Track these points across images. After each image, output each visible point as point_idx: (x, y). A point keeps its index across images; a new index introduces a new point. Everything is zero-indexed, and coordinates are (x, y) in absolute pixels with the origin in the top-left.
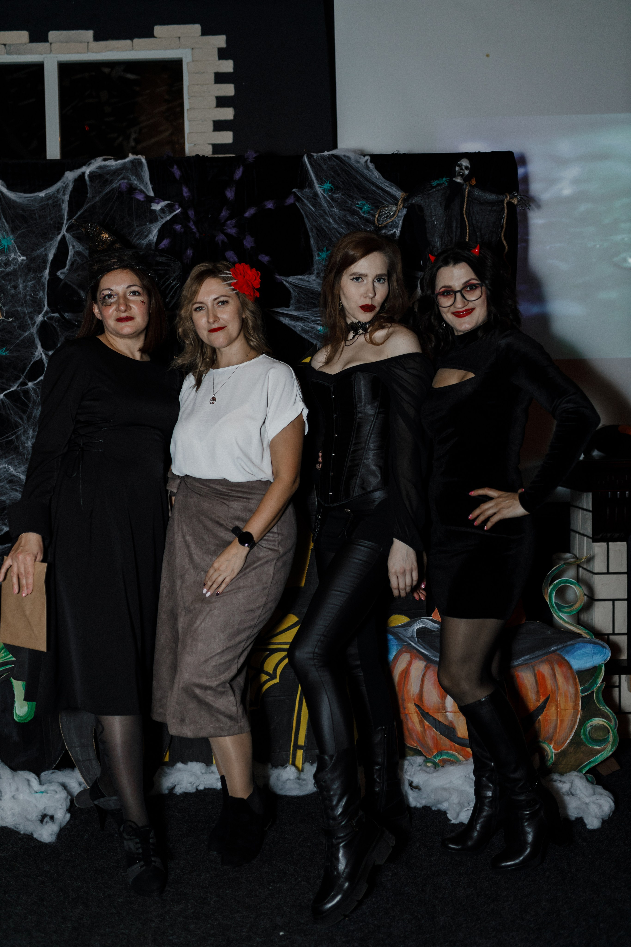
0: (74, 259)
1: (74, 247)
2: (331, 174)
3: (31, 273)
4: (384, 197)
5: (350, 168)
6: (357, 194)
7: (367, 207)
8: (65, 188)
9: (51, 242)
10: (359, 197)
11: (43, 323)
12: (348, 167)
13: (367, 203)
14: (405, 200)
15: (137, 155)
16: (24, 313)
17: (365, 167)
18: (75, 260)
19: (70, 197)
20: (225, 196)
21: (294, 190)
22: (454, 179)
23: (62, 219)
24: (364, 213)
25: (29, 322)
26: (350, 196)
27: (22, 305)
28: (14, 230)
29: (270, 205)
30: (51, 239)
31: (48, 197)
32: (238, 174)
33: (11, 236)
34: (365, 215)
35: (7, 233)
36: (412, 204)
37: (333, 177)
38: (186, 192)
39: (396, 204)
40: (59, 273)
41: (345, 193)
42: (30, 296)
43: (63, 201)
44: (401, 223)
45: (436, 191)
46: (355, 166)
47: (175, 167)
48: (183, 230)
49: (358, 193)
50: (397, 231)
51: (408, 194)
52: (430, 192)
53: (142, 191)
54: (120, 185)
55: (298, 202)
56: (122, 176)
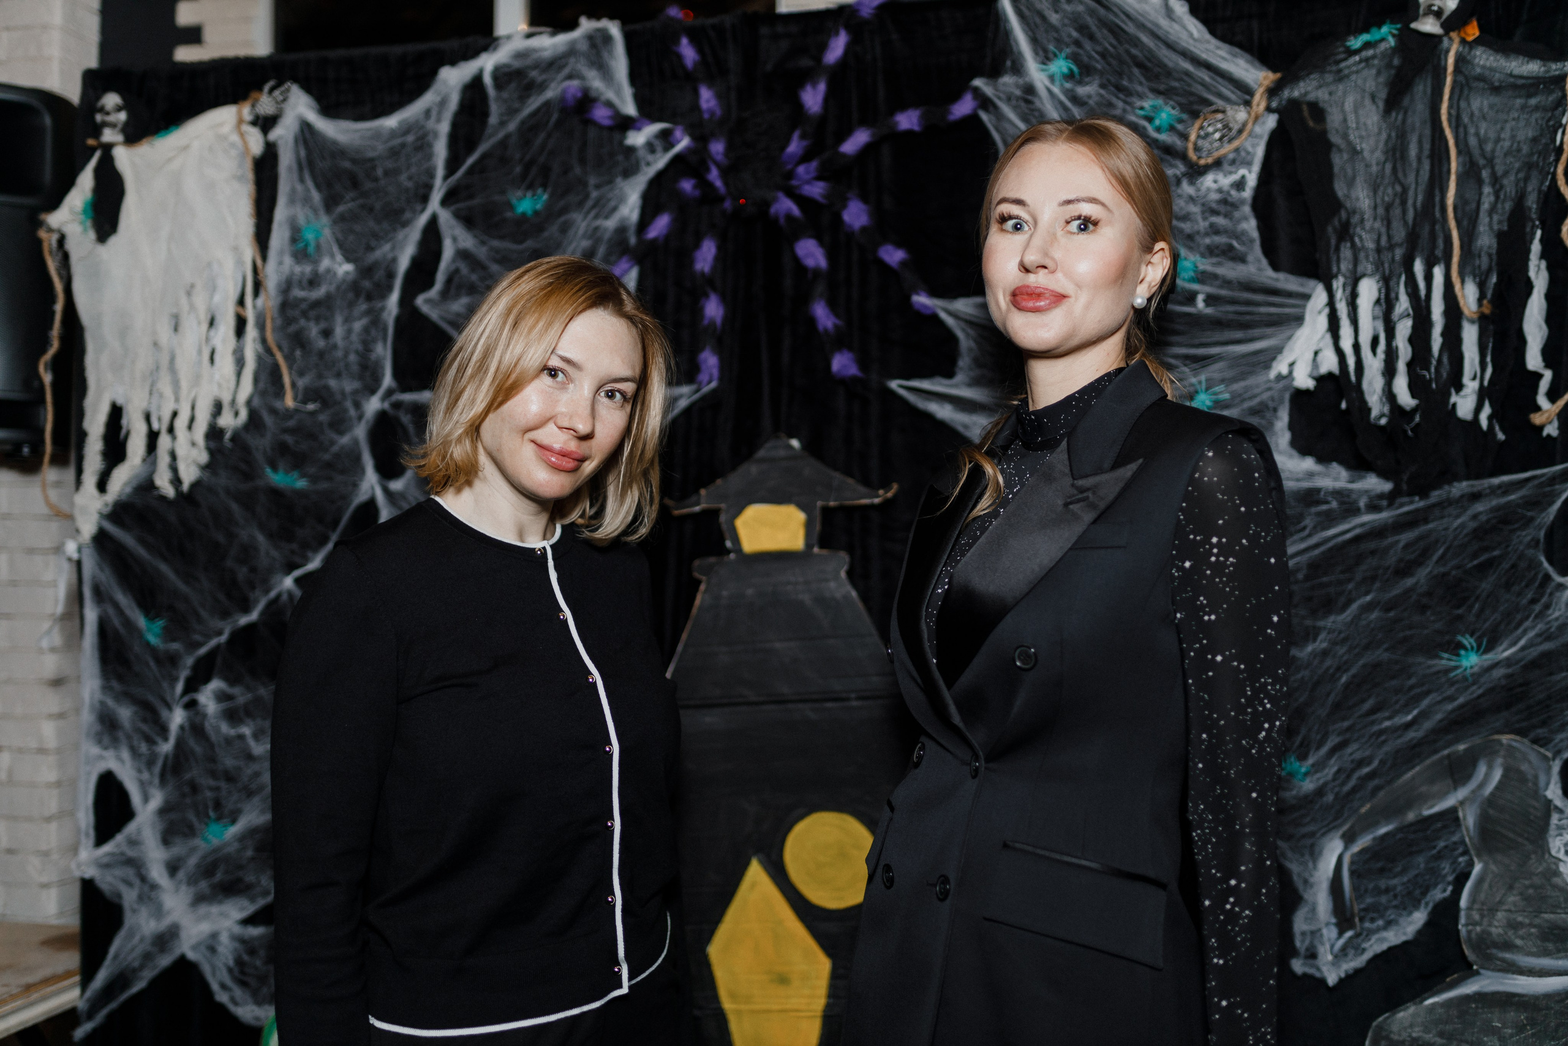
0: (453, 267)
1: (455, 239)
2: (1070, 36)
3: (361, 300)
4: (1215, 87)
5: (1124, 18)
6: (1141, 84)
7: (1167, 114)
8: (443, 103)
9: (407, 230)
10: (1146, 91)
11: (382, 417)
12: (1116, 15)
13: (1166, 104)
14: (1272, 92)
15: (598, 18)
16: (343, 393)
17: (1163, 11)
18: (457, 271)
19: (455, 125)
20: (799, 106)
21: (978, 82)
22: (1413, 25)
23: (431, 175)
24: (1158, 130)
25: (352, 412)
26: (1119, 88)
27: (338, 375)
28: (330, 203)
29: (907, 120)
30: (405, 224)
31: (407, 129)
32: (837, 48)
33: (325, 219)
34: (1163, 137)
35: (315, 211)
36: (1294, 104)
37: (1077, 43)
38: (707, 98)
39: (1248, 104)
40: (420, 301)
41: (1109, 81)
42: (357, 352)
43: (436, 135)
44: (1260, 152)
45: (1361, 61)
46: (1134, 9)
47: (684, 41)
48: (697, 193)
49: (1143, 80)
50: (1250, 172)
51: (1278, 75)
52: (1343, 65)
53: (609, 104)
54: (564, 91)
55: (986, 109)
56: (566, 71)
